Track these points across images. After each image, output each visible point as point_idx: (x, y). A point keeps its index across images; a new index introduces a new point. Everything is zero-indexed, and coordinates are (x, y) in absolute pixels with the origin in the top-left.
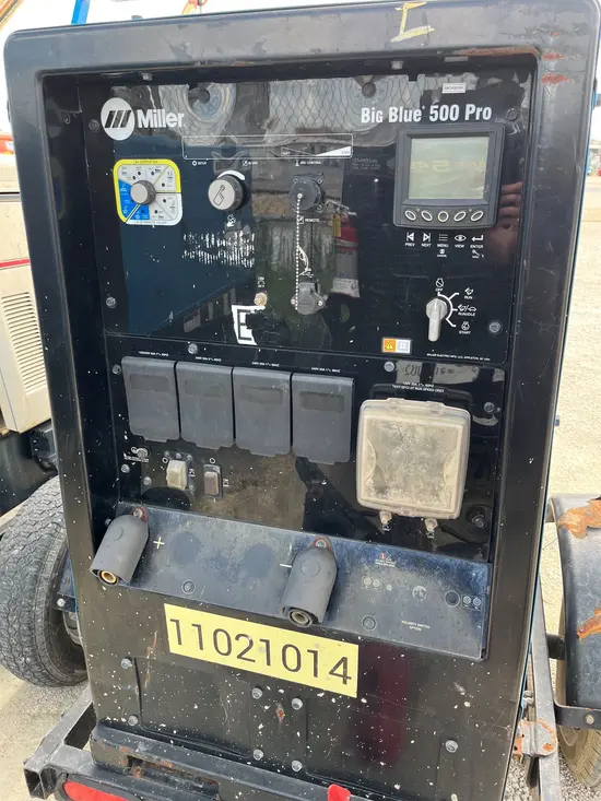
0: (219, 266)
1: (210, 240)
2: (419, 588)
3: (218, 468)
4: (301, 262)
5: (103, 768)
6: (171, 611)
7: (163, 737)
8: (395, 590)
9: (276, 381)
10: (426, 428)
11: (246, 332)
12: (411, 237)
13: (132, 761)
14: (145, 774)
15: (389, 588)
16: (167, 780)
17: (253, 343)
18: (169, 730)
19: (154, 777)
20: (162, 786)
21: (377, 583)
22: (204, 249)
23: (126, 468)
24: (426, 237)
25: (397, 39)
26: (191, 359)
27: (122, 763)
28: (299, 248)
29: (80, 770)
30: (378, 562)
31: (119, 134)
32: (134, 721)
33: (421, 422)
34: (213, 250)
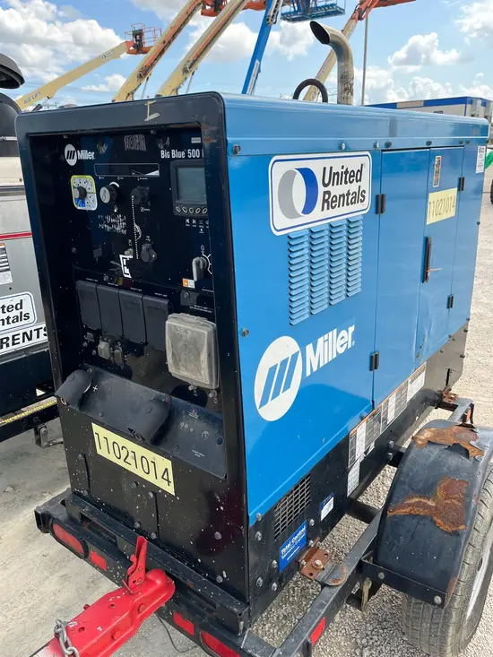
0: (113, 232)
1: (108, 218)
2: (206, 432)
3: (121, 349)
4: (137, 233)
5: (71, 519)
6: (96, 428)
7: (98, 505)
8: (194, 432)
9: (136, 299)
10: (192, 332)
11: (127, 271)
12: (188, 221)
13: (83, 517)
14: (89, 528)
15: (192, 430)
16: (99, 534)
17: (129, 276)
18: (101, 502)
19: (93, 530)
20: (97, 536)
21: (186, 426)
22: (106, 223)
23: (85, 344)
24: (194, 222)
25: (147, 120)
26: (105, 284)
27: (77, 517)
28: (136, 225)
29: (60, 518)
30: (191, 414)
31: (72, 162)
32: (86, 493)
33: (190, 328)
34: (110, 224)
